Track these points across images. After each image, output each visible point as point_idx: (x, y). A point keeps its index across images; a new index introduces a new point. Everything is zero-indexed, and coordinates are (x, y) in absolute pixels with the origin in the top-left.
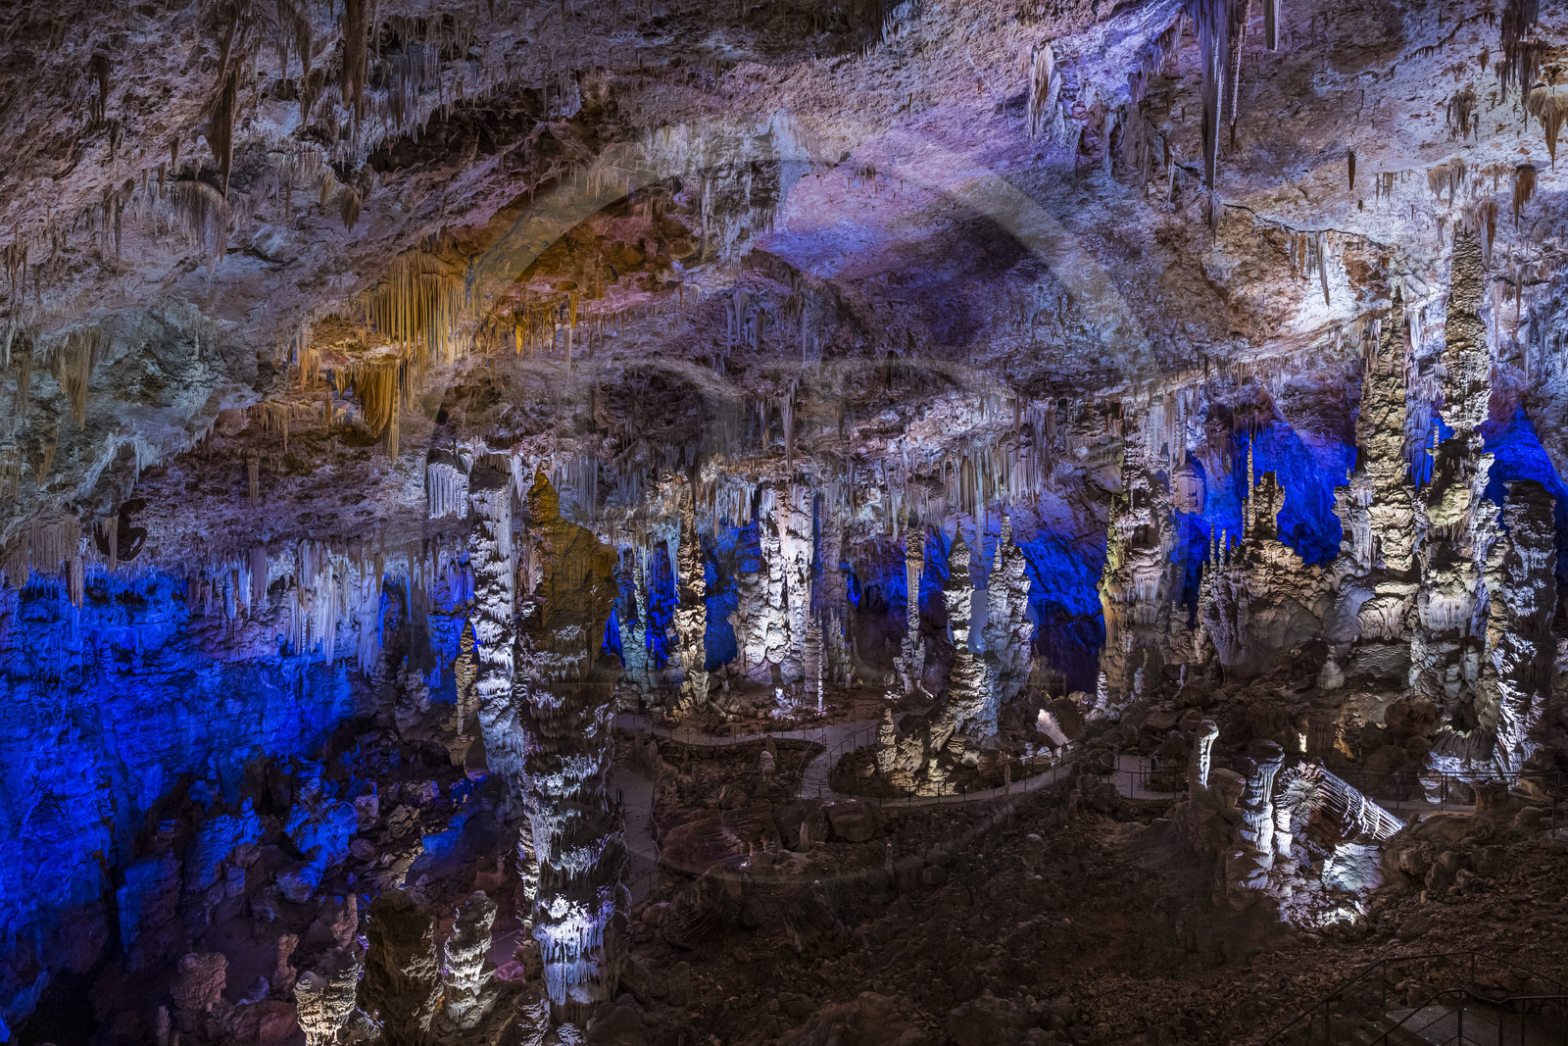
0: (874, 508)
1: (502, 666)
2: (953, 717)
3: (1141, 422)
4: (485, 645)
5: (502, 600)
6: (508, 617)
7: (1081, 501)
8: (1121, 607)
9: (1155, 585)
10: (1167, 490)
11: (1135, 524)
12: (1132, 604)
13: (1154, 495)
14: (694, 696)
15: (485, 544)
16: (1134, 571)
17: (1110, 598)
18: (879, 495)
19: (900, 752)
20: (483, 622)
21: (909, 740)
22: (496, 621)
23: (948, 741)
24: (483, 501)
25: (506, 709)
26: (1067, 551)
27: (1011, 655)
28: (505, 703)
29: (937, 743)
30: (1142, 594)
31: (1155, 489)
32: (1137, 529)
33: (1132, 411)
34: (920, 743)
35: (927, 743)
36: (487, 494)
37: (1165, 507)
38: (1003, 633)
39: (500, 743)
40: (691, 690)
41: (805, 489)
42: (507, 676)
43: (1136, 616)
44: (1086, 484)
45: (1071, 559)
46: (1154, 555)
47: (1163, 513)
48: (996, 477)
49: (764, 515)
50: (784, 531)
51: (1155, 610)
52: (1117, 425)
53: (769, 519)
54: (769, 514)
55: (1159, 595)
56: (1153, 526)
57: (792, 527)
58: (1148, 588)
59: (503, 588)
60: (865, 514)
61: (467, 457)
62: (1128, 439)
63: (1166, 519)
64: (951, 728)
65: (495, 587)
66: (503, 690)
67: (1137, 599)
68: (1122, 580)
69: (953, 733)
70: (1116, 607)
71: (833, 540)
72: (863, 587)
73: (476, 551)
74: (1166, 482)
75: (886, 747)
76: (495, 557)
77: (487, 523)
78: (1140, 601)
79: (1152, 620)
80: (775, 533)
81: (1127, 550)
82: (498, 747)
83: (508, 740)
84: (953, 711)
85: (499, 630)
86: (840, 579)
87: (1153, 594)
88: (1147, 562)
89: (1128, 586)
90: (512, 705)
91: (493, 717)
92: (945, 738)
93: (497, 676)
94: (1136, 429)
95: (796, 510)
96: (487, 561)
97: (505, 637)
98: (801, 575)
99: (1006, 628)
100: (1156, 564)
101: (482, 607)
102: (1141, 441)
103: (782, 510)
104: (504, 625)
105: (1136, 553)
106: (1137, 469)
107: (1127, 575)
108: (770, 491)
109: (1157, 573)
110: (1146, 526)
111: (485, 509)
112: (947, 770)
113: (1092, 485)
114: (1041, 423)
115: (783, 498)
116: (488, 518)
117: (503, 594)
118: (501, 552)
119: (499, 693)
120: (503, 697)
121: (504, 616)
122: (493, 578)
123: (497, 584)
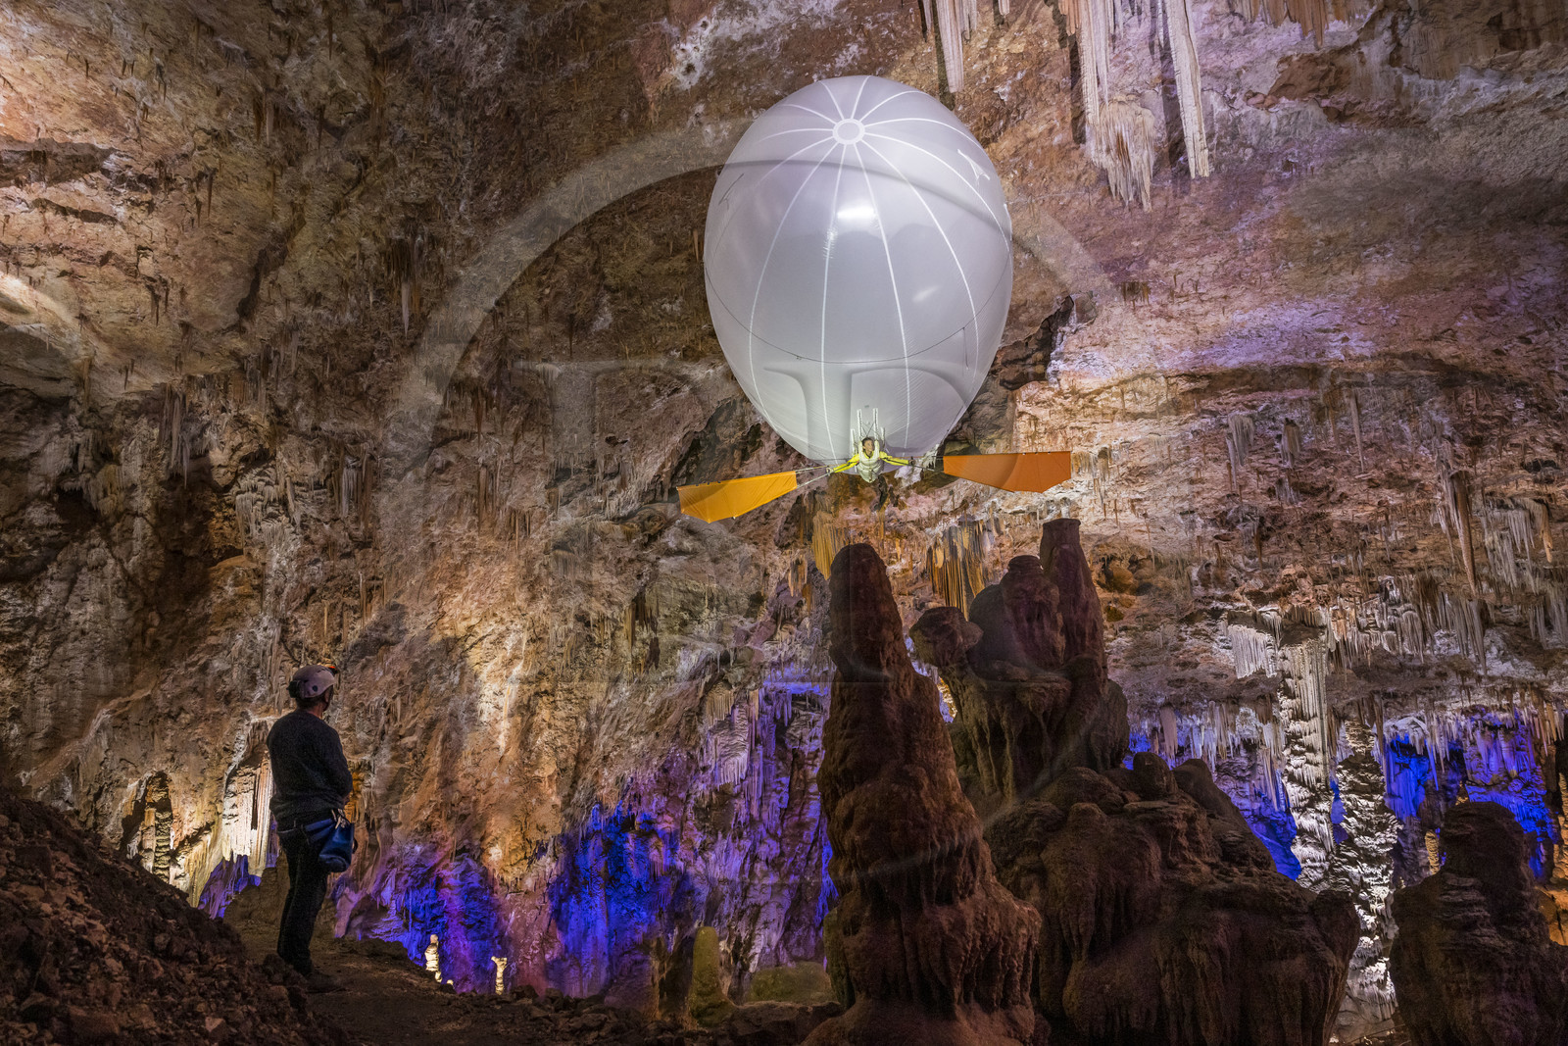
1: (1312, 834)
4: (1297, 809)
5: (1308, 762)
6: (1318, 780)
15: (1286, 702)
22: (1303, 783)
24: (1285, 658)
36: (1287, 651)
42: (1320, 845)
59: (1311, 749)
65: (1297, 747)
76: (1299, 715)
77: (1288, 681)
85: (1305, 793)
96: (1292, 720)
97: (1312, 802)
111: (1287, 665)
116: (1289, 676)
117: (1310, 756)
118: (1306, 711)
119: (1309, 863)
120: (1315, 868)
121: (1313, 779)
122: (1297, 738)
123: (1301, 744)
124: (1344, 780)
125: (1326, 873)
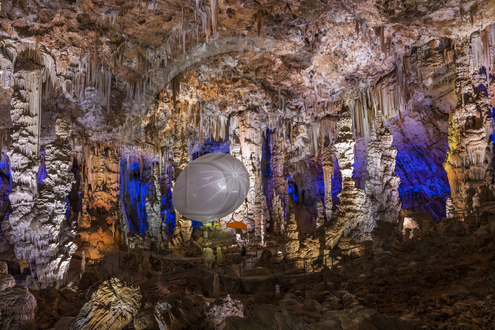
0: (303, 139)
1: (27, 185)
2: (342, 225)
3: (466, 50)
4: (15, 170)
5: (29, 141)
6: (34, 153)
7: (430, 121)
8: (460, 170)
9: (483, 154)
10: (486, 95)
11: (466, 115)
12: (467, 167)
13: (478, 98)
14: (182, 236)
15: (20, 104)
16: (467, 145)
17: (452, 165)
18: (305, 130)
19: (302, 246)
20: (15, 155)
21: (310, 239)
22: (24, 154)
23: (339, 241)
24: (20, 77)
25: (27, 214)
26: (423, 156)
27: (385, 198)
28: (27, 210)
29: (331, 243)
30: (474, 160)
31: (478, 95)
32: (468, 119)
33: (460, 44)
34: (317, 241)
35: (323, 242)
36: (23, 73)
37: (486, 105)
38: (378, 182)
39: (23, 237)
40: (180, 233)
41: (255, 115)
42: (30, 192)
43: (470, 175)
44: (433, 110)
45: (426, 161)
46: (481, 133)
47: (485, 109)
48: (375, 106)
49: (231, 132)
50: (244, 140)
51: (483, 170)
52: (450, 54)
53: (235, 134)
54: (234, 132)
55: (486, 161)
56: (478, 116)
57: (248, 137)
58: (478, 155)
59: (31, 134)
60: (298, 143)
61: (12, 50)
62: (458, 61)
63: (487, 113)
64: (340, 232)
65: (24, 132)
66: (26, 201)
67: (471, 164)
68: (460, 152)
69: (343, 236)
70: (456, 170)
71: (278, 157)
72: (300, 190)
73: (13, 109)
74: (486, 92)
75: (291, 240)
76: (27, 113)
77: (22, 92)
78: (473, 165)
79: (482, 177)
80: (238, 141)
81: (461, 133)
82: (21, 240)
83: (28, 235)
84: (341, 220)
85: (26, 161)
86: (283, 181)
87: (482, 160)
88: (476, 138)
89: (464, 155)
90: (32, 212)
91: (17, 219)
92: (336, 239)
93: (22, 190)
94: (463, 54)
95: (250, 127)
96: (20, 115)
97: (30, 166)
98: (254, 167)
99: (381, 179)
100: (483, 139)
101: (15, 144)
102: (467, 62)
103: (242, 128)
104: (30, 158)
105: (467, 133)
106: (466, 80)
107: (462, 148)
108: (235, 117)
109: (484, 145)
110: (474, 118)
111: (22, 82)
112: (338, 260)
113: (436, 110)
114: (402, 65)
115: (242, 121)
116: (23, 88)
117: (31, 138)
118: (31, 111)
119: (23, 202)
120: (26, 206)
121: (31, 153)
122: (24, 126)
123: (27, 131)
124: (52, 153)
125: (32, 209)
